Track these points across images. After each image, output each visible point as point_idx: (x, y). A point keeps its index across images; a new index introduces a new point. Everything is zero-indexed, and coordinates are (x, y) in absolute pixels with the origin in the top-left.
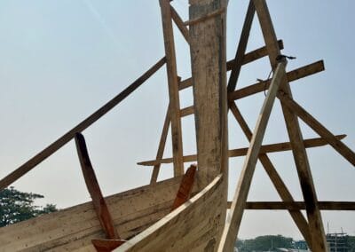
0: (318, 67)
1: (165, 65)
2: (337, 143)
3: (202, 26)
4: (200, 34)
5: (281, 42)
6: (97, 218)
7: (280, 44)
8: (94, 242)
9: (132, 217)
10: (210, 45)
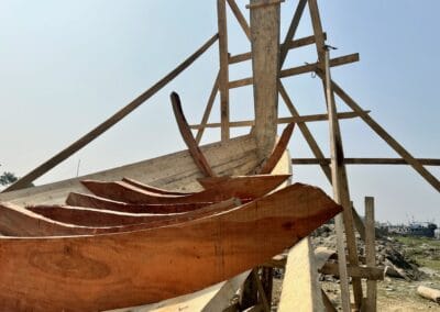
0: (354, 58)
1: (217, 42)
2: (365, 116)
3: (263, 11)
4: (261, 18)
5: (325, 35)
6: (195, 162)
7: (324, 36)
8: (198, 179)
9: (217, 163)
10: (269, 29)
